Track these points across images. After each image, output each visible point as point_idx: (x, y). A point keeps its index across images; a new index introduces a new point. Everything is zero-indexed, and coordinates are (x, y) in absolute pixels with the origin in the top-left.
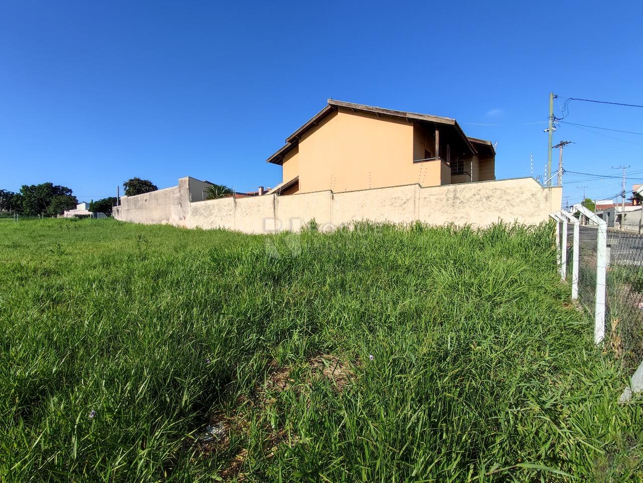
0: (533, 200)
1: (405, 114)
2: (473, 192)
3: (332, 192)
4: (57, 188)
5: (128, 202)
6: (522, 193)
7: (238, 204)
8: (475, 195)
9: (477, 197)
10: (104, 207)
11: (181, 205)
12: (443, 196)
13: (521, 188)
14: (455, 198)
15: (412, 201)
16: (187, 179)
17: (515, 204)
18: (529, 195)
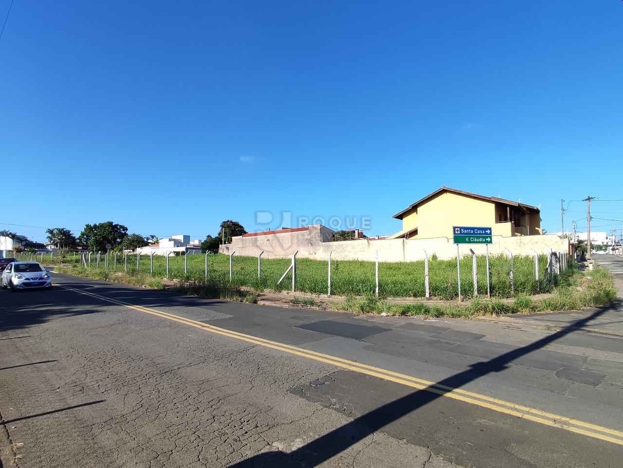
3: (447, 238)
5: (242, 241)
7: (371, 244)
8: (530, 241)
11: (312, 244)
12: (513, 242)
14: (520, 242)
18: (555, 242)
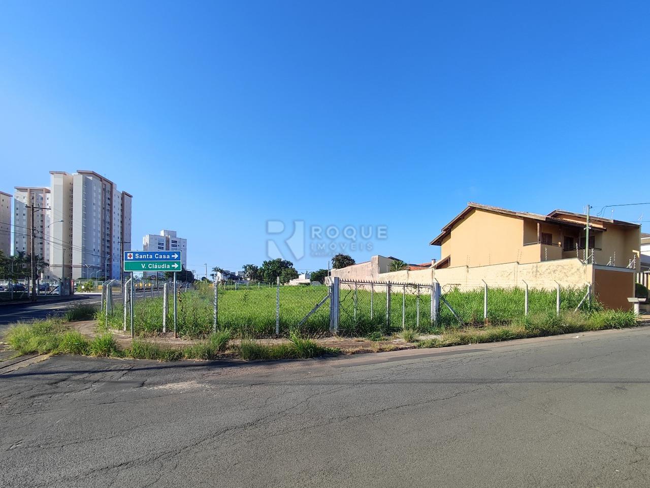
0: (578, 272)
1: (515, 213)
2: (547, 267)
3: (468, 267)
4: (284, 262)
5: (336, 273)
6: (572, 268)
7: (410, 275)
8: (547, 270)
9: (549, 271)
10: (320, 277)
11: (373, 276)
12: (530, 270)
13: (572, 265)
14: (537, 271)
15: (513, 274)
16: (377, 257)
17: (568, 275)
18: (576, 270)
